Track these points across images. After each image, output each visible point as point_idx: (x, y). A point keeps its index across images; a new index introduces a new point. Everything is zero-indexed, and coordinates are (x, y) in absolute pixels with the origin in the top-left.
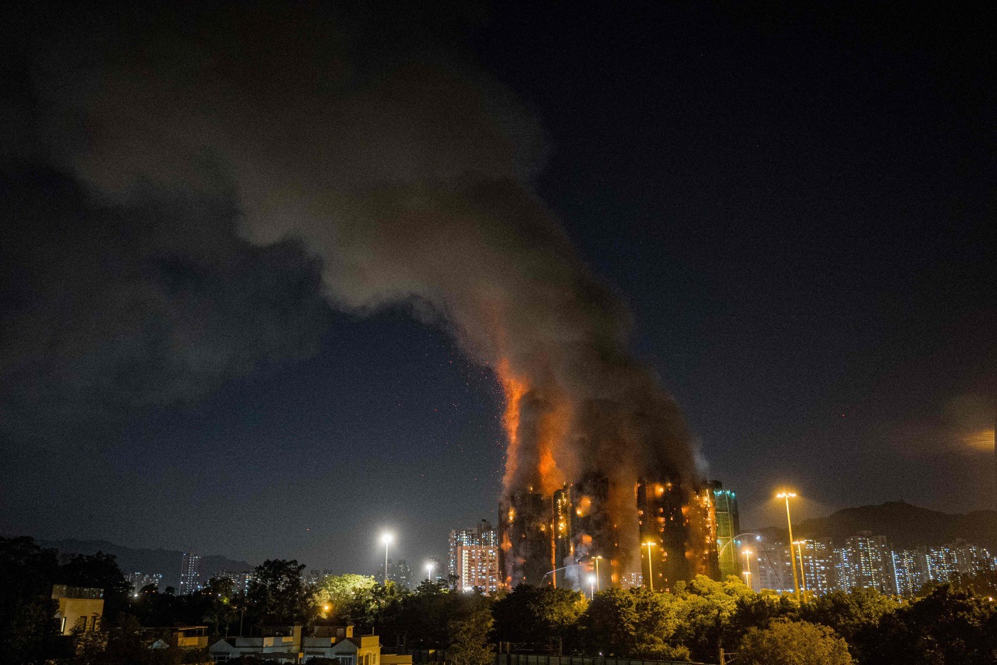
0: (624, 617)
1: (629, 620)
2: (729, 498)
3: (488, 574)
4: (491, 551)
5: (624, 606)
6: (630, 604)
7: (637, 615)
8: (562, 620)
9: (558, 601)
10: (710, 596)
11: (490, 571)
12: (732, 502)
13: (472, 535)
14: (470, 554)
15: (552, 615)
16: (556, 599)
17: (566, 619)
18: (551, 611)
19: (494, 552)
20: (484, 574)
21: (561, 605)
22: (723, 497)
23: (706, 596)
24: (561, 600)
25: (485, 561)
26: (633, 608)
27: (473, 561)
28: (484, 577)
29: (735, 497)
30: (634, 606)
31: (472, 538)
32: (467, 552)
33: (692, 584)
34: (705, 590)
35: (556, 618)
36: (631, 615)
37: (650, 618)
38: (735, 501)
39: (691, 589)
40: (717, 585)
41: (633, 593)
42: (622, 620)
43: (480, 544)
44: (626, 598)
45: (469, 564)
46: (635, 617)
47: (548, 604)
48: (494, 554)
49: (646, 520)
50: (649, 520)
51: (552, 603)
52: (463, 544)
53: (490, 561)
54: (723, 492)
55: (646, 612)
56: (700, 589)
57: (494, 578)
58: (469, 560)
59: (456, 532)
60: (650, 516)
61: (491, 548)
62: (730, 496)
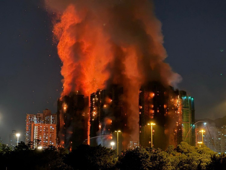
0: (144, 164)
1: (146, 165)
3: (49, 140)
4: (51, 127)
5: (144, 158)
6: (147, 156)
7: (151, 163)
8: (106, 165)
9: (103, 155)
10: (190, 154)
11: (50, 138)
12: (192, 103)
13: (40, 118)
14: (39, 128)
15: (100, 162)
16: (102, 153)
17: (108, 164)
18: (100, 160)
19: (53, 127)
20: (47, 140)
21: (105, 156)
22: (186, 100)
23: (187, 154)
24: (105, 154)
25: (48, 132)
26: (149, 159)
27: (41, 132)
28: (46, 142)
29: (193, 100)
30: (150, 158)
31: (40, 120)
32: (37, 127)
33: (178, 147)
34: (186, 151)
35: (102, 164)
36: (148, 163)
37: (157, 165)
39: (178, 150)
40: (192, 148)
41: (148, 151)
42: (142, 165)
43: (44, 123)
44: (145, 153)
45: (38, 134)
46: (150, 164)
47: (97, 156)
48: (53, 129)
49: (144, 111)
50: (145, 112)
51: (100, 155)
52: (34, 122)
53: (51, 133)
54: (187, 98)
55: (156, 162)
56: (183, 150)
57: (53, 142)
58: (38, 132)
59: (30, 115)
60: (146, 110)
61: (51, 125)
62: (191, 99)
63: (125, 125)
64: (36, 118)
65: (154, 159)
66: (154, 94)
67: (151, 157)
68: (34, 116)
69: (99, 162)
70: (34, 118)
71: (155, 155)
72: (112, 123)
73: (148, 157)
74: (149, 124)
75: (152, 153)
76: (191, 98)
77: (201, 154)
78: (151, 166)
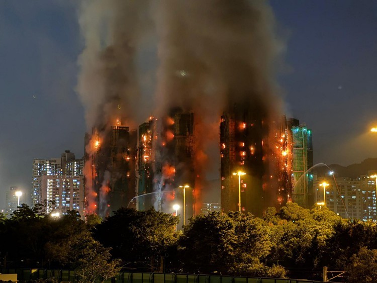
0: (224, 238)
1: (228, 241)
2: (306, 135)
3: (72, 202)
4: (76, 181)
5: (224, 229)
6: (230, 227)
7: (236, 237)
8: (163, 241)
9: (158, 224)
10: (300, 221)
11: (74, 199)
12: (308, 139)
13: (56, 165)
14: (55, 183)
15: (153, 236)
16: (156, 222)
17: (166, 240)
18: (152, 233)
19: (78, 181)
20: (68, 202)
21: (161, 227)
22: (300, 134)
23: (296, 222)
24: (161, 223)
25: (68, 190)
26: (233, 231)
27: (57, 189)
28: (67, 205)
29: (311, 134)
30: (234, 228)
31: (56, 168)
32: (52, 180)
33: (282, 210)
34: (294, 216)
35: (156, 239)
36: (230, 236)
37: (247, 239)
38: (311, 138)
39: (281, 215)
40: (305, 211)
41: (231, 217)
42: (223, 241)
43: (64, 174)
44: (226, 221)
45: (53, 192)
46: (234, 238)
47: (148, 226)
48: (78, 183)
49: (228, 153)
50: (230, 153)
51: (153, 225)
52: (47, 173)
53: (74, 190)
54: (300, 130)
55: (244, 234)
56: (290, 214)
57: (78, 205)
58: (53, 189)
59: (40, 162)
60: (232, 150)
61: (75, 178)
62: (306, 133)
63: (198, 176)
64: (50, 166)
65: (240, 230)
66: (245, 125)
67: (237, 227)
68: (47, 163)
69: (151, 237)
70: (47, 166)
71: (242, 224)
72: (175, 173)
73: (232, 227)
74: (234, 174)
75: (238, 220)
76: (308, 130)
77: (319, 221)
78: (236, 242)
